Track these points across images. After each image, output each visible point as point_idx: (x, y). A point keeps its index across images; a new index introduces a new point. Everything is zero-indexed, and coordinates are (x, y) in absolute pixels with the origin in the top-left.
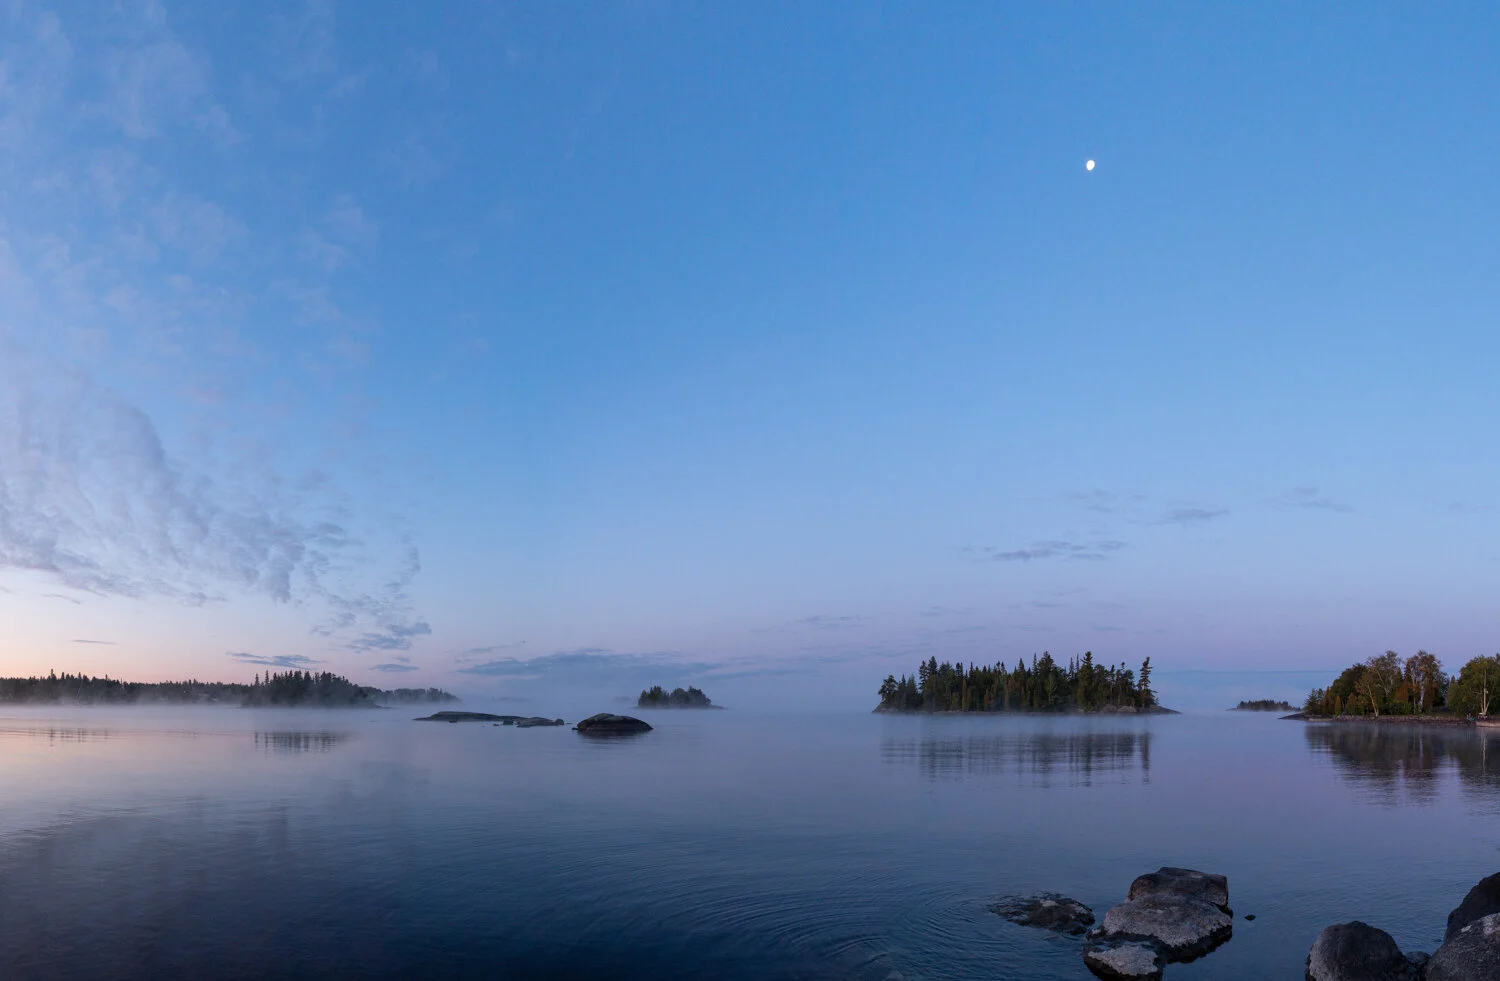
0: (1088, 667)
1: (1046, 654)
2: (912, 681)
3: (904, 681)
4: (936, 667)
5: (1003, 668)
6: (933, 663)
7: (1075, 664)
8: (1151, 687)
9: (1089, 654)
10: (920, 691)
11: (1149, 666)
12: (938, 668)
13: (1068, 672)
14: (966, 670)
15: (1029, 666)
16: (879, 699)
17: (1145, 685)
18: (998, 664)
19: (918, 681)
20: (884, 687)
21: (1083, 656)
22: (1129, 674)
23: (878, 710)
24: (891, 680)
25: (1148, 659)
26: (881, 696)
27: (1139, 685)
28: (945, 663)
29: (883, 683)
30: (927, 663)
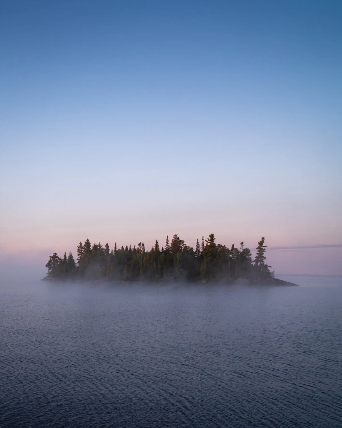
0: (213, 246)
1: (175, 236)
2: (71, 257)
3: (65, 257)
4: (90, 246)
5: (144, 248)
6: (88, 243)
7: (200, 244)
8: (266, 262)
9: (212, 236)
10: (77, 265)
11: (264, 244)
12: (92, 247)
13: (195, 250)
14: (112, 248)
15: (162, 246)
16: (46, 271)
17: (262, 261)
18: (140, 245)
19: (76, 257)
20: (50, 261)
21: (207, 237)
22: (247, 251)
23: (46, 279)
24: (55, 256)
25: (263, 239)
26: (47, 269)
27: (257, 261)
28: (97, 244)
29: (49, 259)
30: (84, 244)
